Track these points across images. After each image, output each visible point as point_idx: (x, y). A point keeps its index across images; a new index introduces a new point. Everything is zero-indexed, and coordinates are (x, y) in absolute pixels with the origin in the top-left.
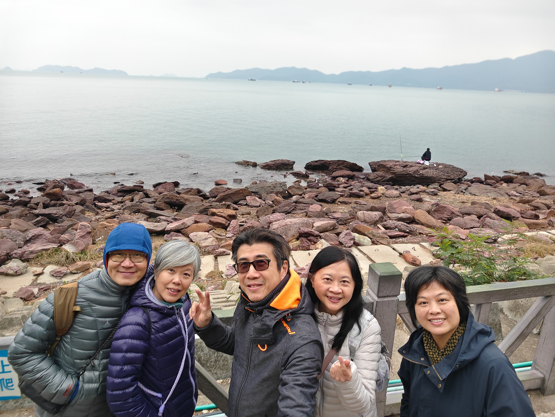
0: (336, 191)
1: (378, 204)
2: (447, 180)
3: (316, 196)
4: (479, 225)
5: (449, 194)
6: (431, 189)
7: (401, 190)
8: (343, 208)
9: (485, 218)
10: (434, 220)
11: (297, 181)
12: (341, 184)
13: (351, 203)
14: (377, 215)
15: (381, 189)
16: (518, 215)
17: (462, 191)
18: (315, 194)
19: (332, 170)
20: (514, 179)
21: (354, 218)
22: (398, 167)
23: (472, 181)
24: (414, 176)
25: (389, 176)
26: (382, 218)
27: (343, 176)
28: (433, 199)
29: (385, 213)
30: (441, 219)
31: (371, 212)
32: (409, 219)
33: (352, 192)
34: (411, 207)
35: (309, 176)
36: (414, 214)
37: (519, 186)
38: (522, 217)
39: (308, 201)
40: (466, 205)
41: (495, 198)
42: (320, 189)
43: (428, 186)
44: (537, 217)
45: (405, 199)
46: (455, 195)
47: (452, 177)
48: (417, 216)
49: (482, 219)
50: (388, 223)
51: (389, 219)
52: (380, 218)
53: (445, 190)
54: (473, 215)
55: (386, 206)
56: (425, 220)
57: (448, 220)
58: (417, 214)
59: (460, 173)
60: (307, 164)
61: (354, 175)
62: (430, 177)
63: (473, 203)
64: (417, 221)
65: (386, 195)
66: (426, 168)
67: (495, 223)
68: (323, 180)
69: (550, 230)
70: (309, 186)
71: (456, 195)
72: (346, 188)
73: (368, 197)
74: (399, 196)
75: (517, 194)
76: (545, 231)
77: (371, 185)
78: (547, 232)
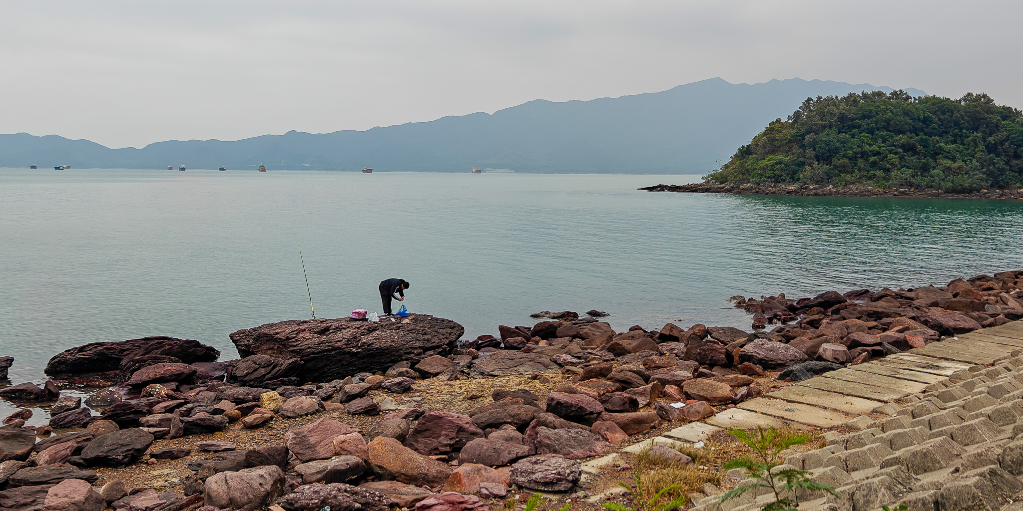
0: (143, 425)
1: (266, 441)
2: (425, 350)
3: (77, 451)
4: (526, 448)
5: (437, 384)
6: (394, 377)
7: (322, 393)
8: (166, 471)
9: (534, 427)
10: (421, 458)
11: (16, 416)
12: (158, 402)
13: (188, 453)
14: (267, 476)
15: (270, 398)
16: (599, 407)
17: (463, 372)
18: (73, 444)
19: (129, 368)
20: (557, 328)
21: (198, 499)
22: (307, 335)
23: (478, 345)
24: (349, 353)
25: (286, 362)
26: (282, 481)
27: (162, 380)
28: (402, 403)
29: (288, 463)
30: (435, 451)
31: (246, 470)
32: (354, 469)
33: (190, 419)
34: (354, 434)
35: (57, 395)
36: (366, 452)
37: (571, 341)
38: (607, 410)
39: (47, 473)
40: (479, 404)
41: (537, 376)
42: (91, 428)
43: (384, 371)
44: (633, 405)
45: (335, 414)
46: (449, 382)
47: (436, 341)
48: (375, 457)
49: (528, 431)
50: (299, 495)
51: (300, 480)
52: (275, 483)
53: (424, 375)
54: (506, 427)
55: (288, 444)
56: (399, 463)
57: (451, 453)
58: (374, 449)
59: (449, 330)
60: (52, 360)
61: (195, 372)
62: (387, 349)
63: (497, 396)
64: (378, 470)
65: (285, 413)
66: (374, 330)
67: (561, 437)
68: (104, 399)
69: (668, 430)
70: (56, 424)
71: (453, 383)
72: (170, 410)
73: (238, 426)
74: (320, 410)
75: (575, 360)
76: (661, 435)
77: (239, 391)
78: (665, 436)
